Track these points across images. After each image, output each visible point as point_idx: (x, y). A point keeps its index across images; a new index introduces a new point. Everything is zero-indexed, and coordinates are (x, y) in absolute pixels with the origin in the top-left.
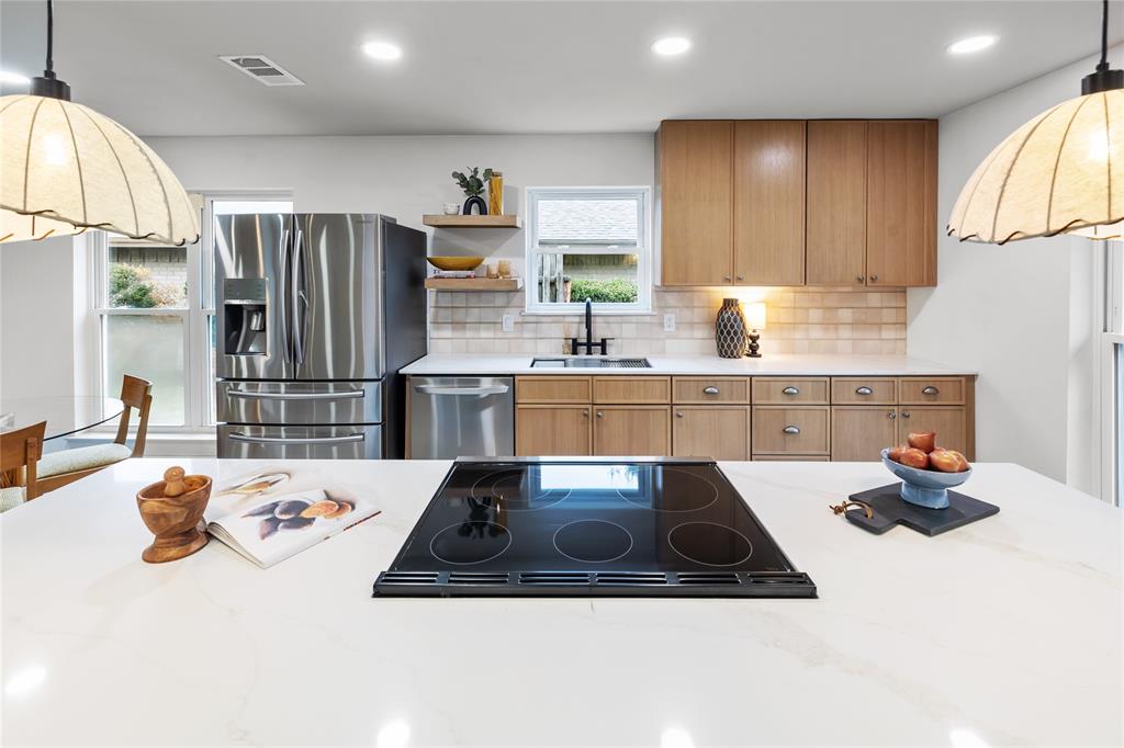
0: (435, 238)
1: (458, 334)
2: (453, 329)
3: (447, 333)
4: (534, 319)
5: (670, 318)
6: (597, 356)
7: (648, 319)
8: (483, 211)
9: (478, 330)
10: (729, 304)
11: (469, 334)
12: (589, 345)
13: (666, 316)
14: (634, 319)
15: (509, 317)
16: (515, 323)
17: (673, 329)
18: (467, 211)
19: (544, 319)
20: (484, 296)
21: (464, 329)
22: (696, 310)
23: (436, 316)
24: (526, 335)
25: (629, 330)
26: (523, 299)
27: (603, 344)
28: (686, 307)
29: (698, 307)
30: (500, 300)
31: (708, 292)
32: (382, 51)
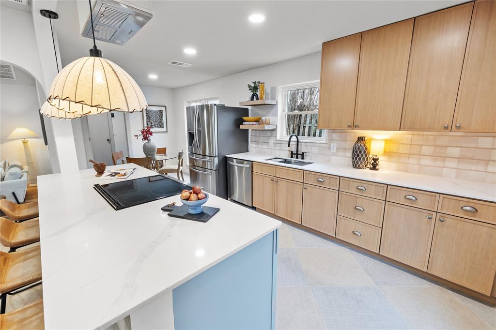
0: (252, 110)
1: (257, 146)
2: (256, 144)
3: (254, 145)
4: (279, 142)
5: (334, 146)
6: (300, 160)
7: (324, 145)
8: (257, 99)
9: (262, 145)
10: (361, 139)
11: (260, 146)
12: (297, 154)
13: (332, 144)
14: (317, 145)
15: (272, 141)
16: (274, 143)
17: (335, 151)
18: (252, 99)
19: (283, 142)
20: (265, 132)
21: (259, 144)
22: (347, 142)
23: (251, 139)
24: (277, 148)
25: (315, 150)
26: (276, 133)
27: (303, 154)
28: (343, 141)
29: (349, 141)
30: (269, 134)
31: (355, 133)
32: (190, 51)
